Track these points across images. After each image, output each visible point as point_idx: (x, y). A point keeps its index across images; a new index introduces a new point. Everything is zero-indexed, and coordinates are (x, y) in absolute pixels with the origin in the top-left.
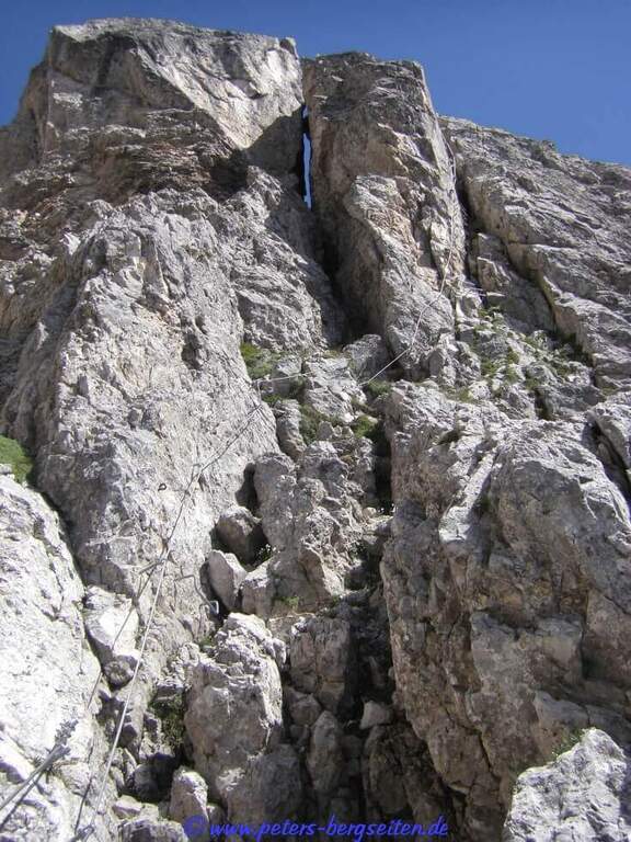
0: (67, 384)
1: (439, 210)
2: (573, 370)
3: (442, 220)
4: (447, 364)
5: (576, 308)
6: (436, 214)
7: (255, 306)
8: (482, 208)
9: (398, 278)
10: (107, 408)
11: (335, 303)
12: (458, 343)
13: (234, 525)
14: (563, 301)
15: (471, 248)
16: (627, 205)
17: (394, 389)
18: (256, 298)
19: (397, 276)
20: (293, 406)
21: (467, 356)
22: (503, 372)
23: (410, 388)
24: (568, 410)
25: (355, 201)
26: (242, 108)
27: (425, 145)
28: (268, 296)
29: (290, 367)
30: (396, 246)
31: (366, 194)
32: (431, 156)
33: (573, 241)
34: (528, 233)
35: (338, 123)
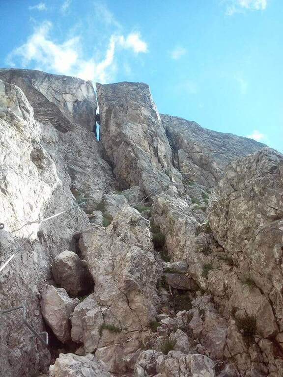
1: (160, 139)
3: (162, 143)
7: (77, 172)
12: (178, 190)
18: (77, 169)
20: (99, 214)
21: (184, 195)
25: (124, 132)
26: (70, 106)
27: (153, 112)
28: (84, 169)
29: (97, 196)
30: (144, 151)
31: (129, 129)
32: (156, 117)
33: (223, 151)
34: (202, 148)
35: (113, 105)
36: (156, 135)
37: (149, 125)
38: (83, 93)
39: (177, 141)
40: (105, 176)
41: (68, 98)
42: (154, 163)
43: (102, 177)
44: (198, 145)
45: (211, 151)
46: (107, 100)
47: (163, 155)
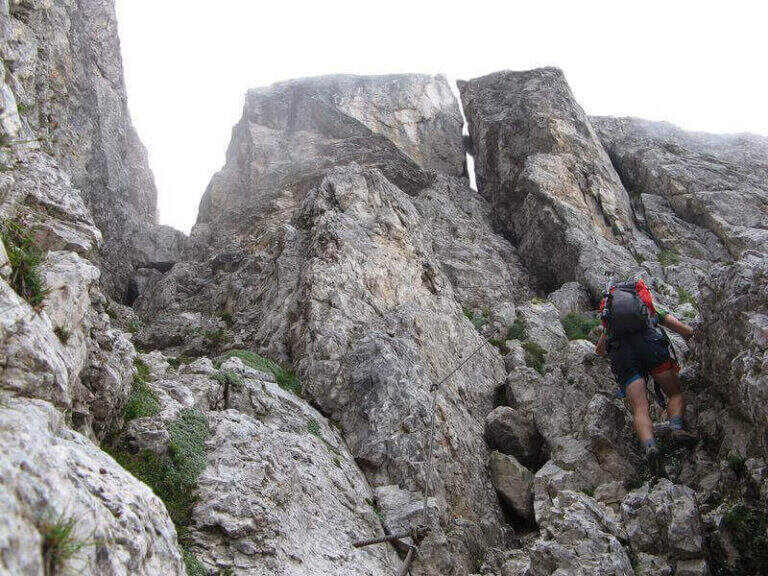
0: (319, 301)
1: (603, 177)
3: (608, 184)
6: (601, 180)
7: (460, 271)
9: (582, 235)
10: (363, 319)
13: (503, 426)
14: (736, 233)
15: (637, 206)
18: (457, 264)
19: (580, 233)
20: (515, 345)
25: (530, 177)
26: (411, 132)
27: (580, 126)
28: (469, 263)
29: (506, 312)
30: (574, 209)
31: (539, 170)
32: (587, 134)
33: (730, 185)
34: (688, 184)
35: (499, 123)
36: (593, 170)
37: (576, 154)
38: (433, 102)
39: (637, 172)
40: (508, 269)
41: (405, 116)
42: (599, 229)
43: (504, 272)
44: (679, 180)
45: (707, 187)
46: (485, 113)
47: (613, 208)
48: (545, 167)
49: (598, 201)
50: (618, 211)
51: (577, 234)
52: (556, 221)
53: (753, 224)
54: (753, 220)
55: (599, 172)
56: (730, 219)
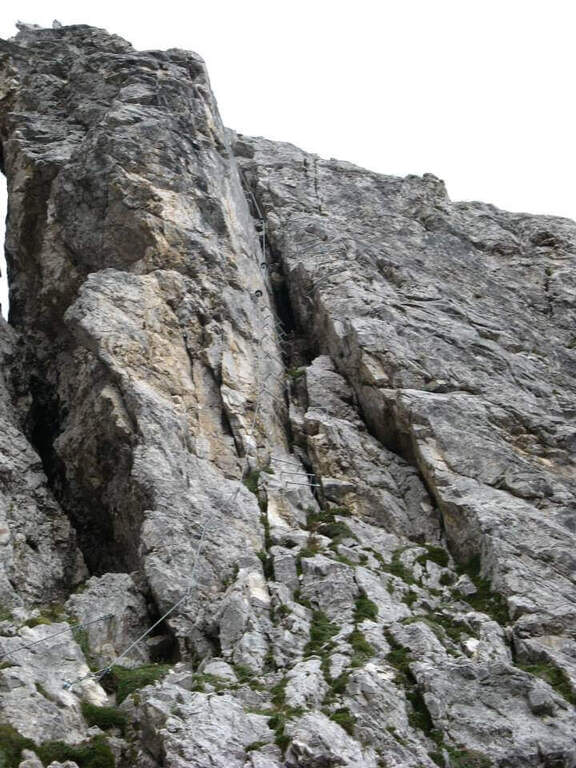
1: (235, 326)
2: (472, 630)
3: (242, 343)
4: (249, 628)
5: (479, 508)
6: (231, 335)
8: (312, 317)
9: (164, 463)
11: (52, 503)
12: (271, 584)
14: (457, 494)
15: (296, 392)
16: (572, 293)
17: (151, 701)
19: (160, 458)
21: (284, 611)
22: (350, 639)
23: (180, 699)
24: (466, 710)
25: (85, 322)
27: (210, 209)
31: (106, 308)
32: (221, 228)
34: (392, 369)
35: (55, 167)
37: (190, 272)
42: (206, 443)
44: (377, 356)
45: (427, 380)
46: (31, 135)
47: (242, 398)
48: (119, 302)
49: (216, 377)
50: (250, 407)
51: (154, 463)
52: (121, 423)
53: (491, 481)
54: (492, 472)
55: (228, 317)
56: (454, 459)
